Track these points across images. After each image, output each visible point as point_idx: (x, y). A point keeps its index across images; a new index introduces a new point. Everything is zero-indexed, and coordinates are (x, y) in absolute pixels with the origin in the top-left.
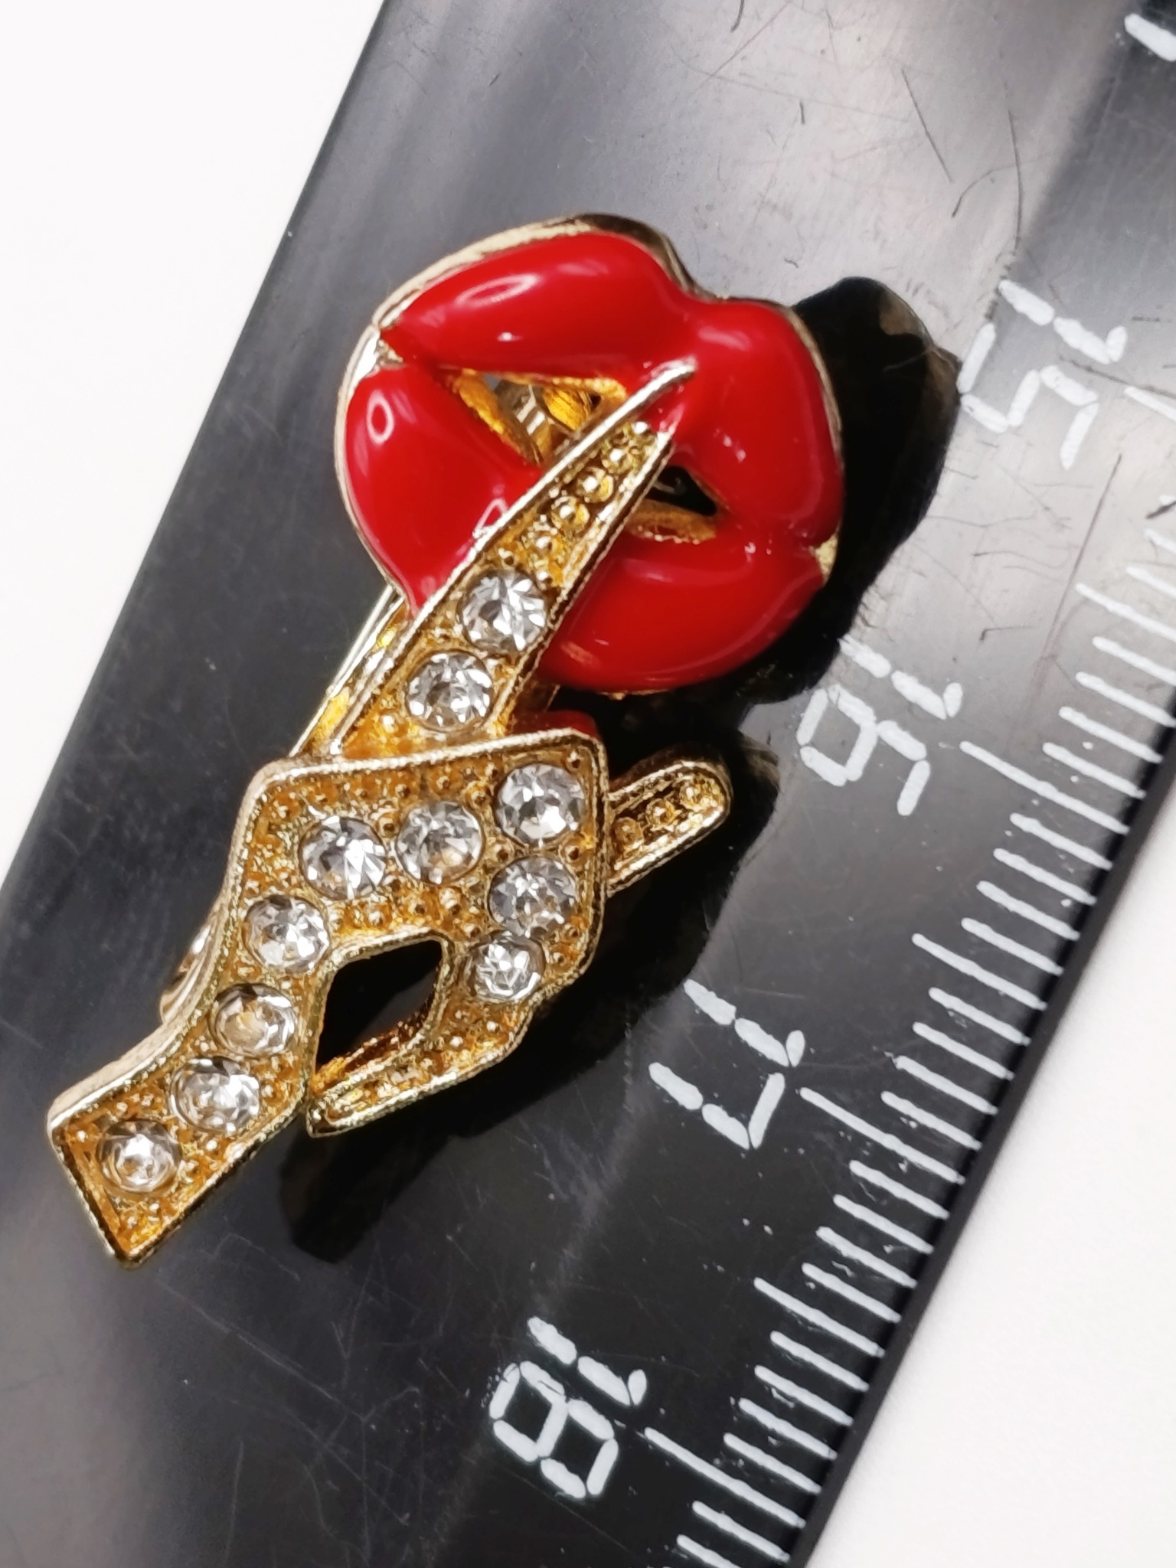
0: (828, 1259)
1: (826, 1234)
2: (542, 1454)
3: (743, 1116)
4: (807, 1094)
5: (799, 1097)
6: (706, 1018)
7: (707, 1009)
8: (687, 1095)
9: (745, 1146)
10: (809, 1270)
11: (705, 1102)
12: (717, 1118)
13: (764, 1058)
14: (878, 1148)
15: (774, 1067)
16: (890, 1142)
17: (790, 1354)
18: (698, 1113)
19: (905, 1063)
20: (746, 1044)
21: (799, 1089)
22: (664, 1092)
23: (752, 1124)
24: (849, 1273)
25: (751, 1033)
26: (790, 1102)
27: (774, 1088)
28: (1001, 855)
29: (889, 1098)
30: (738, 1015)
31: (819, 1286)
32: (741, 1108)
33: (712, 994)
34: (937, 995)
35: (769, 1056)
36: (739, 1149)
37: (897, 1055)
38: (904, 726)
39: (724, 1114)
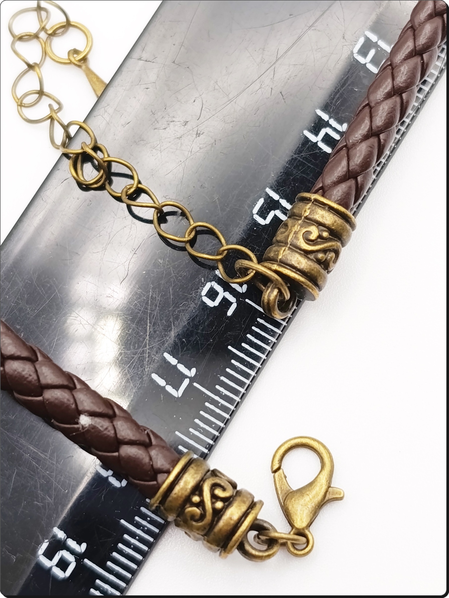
0: (197, 427)
1: (197, 421)
2: (109, 475)
3: (177, 389)
4: (195, 384)
5: (193, 384)
6: (169, 363)
7: (169, 361)
8: (161, 382)
9: (177, 396)
10: (191, 430)
11: (167, 384)
12: (169, 389)
13: (184, 374)
14: (213, 399)
15: (187, 377)
16: (217, 398)
17: (183, 451)
18: (164, 387)
19: (222, 378)
20: (179, 370)
21: (193, 383)
22: (155, 381)
23: (179, 391)
24: (202, 431)
25: (181, 368)
26: (190, 385)
27: (186, 382)
28: (253, 328)
29: (217, 387)
30: (178, 363)
31: (193, 434)
32: (177, 388)
33: (172, 357)
34: (233, 361)
35: (186, 374)
36: (175, 397)
37: (221, 376)
38: (231, 293)
39: (172, 388)
